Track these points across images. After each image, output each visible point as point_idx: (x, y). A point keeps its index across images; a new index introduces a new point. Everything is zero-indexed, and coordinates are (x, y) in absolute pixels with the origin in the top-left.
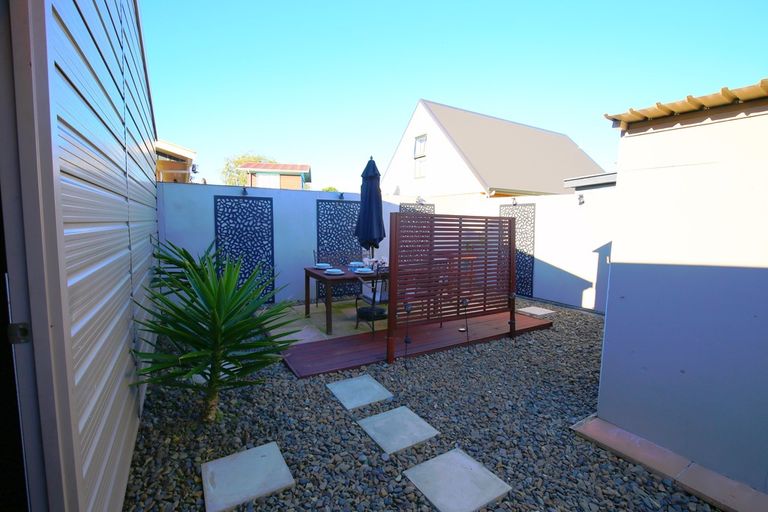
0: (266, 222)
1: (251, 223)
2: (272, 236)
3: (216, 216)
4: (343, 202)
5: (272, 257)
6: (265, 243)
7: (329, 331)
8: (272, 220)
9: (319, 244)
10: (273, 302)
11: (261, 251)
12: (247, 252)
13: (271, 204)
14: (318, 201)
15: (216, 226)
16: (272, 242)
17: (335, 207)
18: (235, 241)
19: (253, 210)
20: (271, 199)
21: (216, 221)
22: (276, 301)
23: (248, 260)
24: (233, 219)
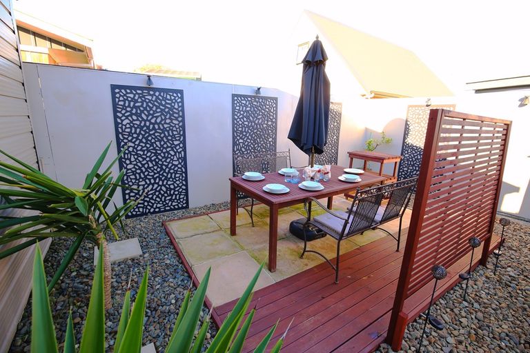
0: (176, 119)
1: (159, 120)
2: (184, 135)
3: (115, 112)
4: (259, 98)
5: (185, 159)
6: (176, 143)
7: (272, 266)
8: (183, 117)
9: (234, 144)
10: (187, 207)
11: (172, 153)
12: (156, 154)
13: (182, 98)
14: (234, 96)
15: (116, 124)
16: (184, 142)
17: (251, 103)
18: (141, 141)
19: (161, 104)
20: (181, 92)
21: (116, 117)
22: (190, 206)
23: (157, 163)
24: (136, 114)
